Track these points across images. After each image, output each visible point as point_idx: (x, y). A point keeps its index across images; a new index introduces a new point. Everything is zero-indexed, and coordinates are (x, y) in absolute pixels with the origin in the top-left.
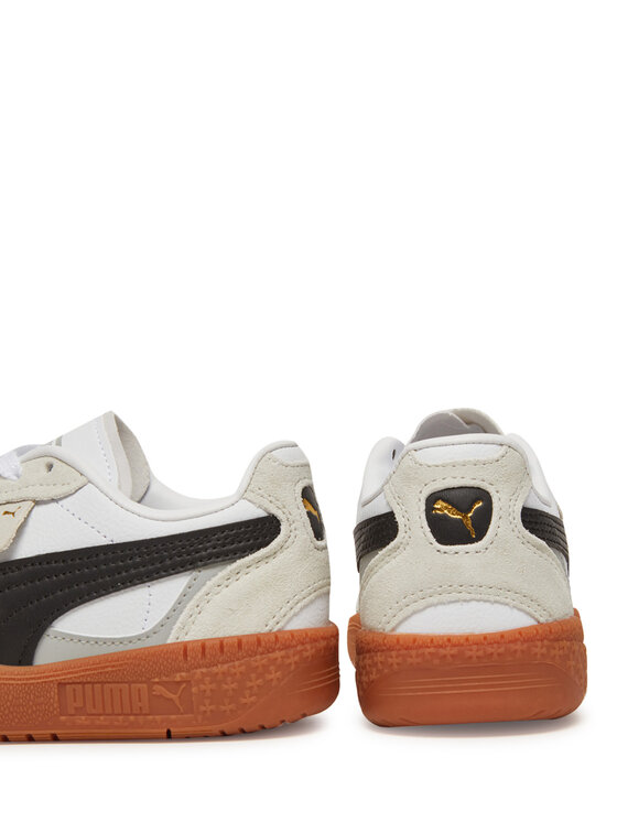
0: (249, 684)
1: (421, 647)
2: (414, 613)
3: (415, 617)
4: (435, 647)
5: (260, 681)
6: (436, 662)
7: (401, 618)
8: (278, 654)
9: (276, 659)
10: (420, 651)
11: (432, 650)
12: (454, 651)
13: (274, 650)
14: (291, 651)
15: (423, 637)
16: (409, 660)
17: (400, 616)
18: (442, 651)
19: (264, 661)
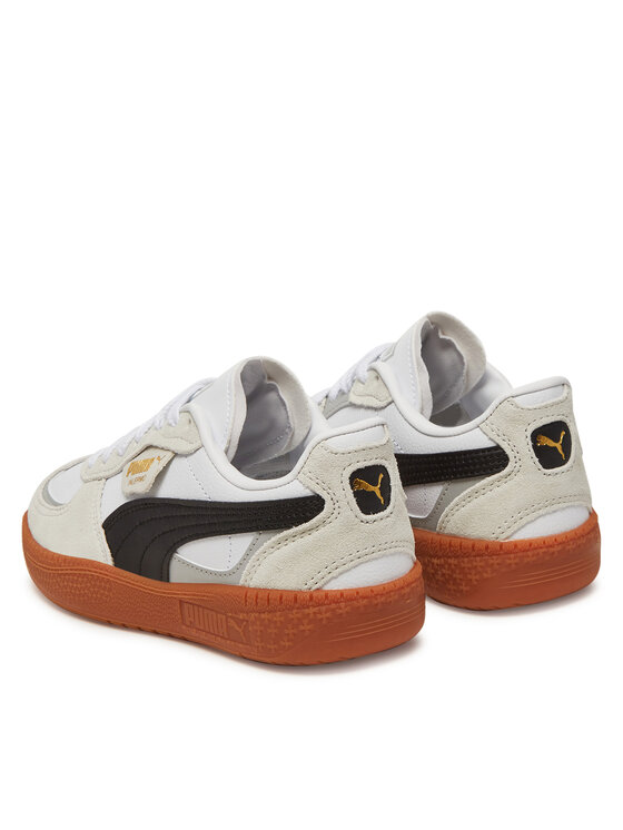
0: (286, 631)
1: (536, 549)
2: (528, 523)
3: (529, 526)
4: (547, 547)
5: (295, 631)
6: (547, 558)
7: (516, 529)
8: (311, 610)
9: (309, 614)
10: (536, 552)
11: (544, 550)
12: (560, 548)
13: (308, 607)
14: (324, 608)
15: (536, 540)
16: (526, 560)
17: (515, 527)
18: (551, 550)
19: (299, 615)
